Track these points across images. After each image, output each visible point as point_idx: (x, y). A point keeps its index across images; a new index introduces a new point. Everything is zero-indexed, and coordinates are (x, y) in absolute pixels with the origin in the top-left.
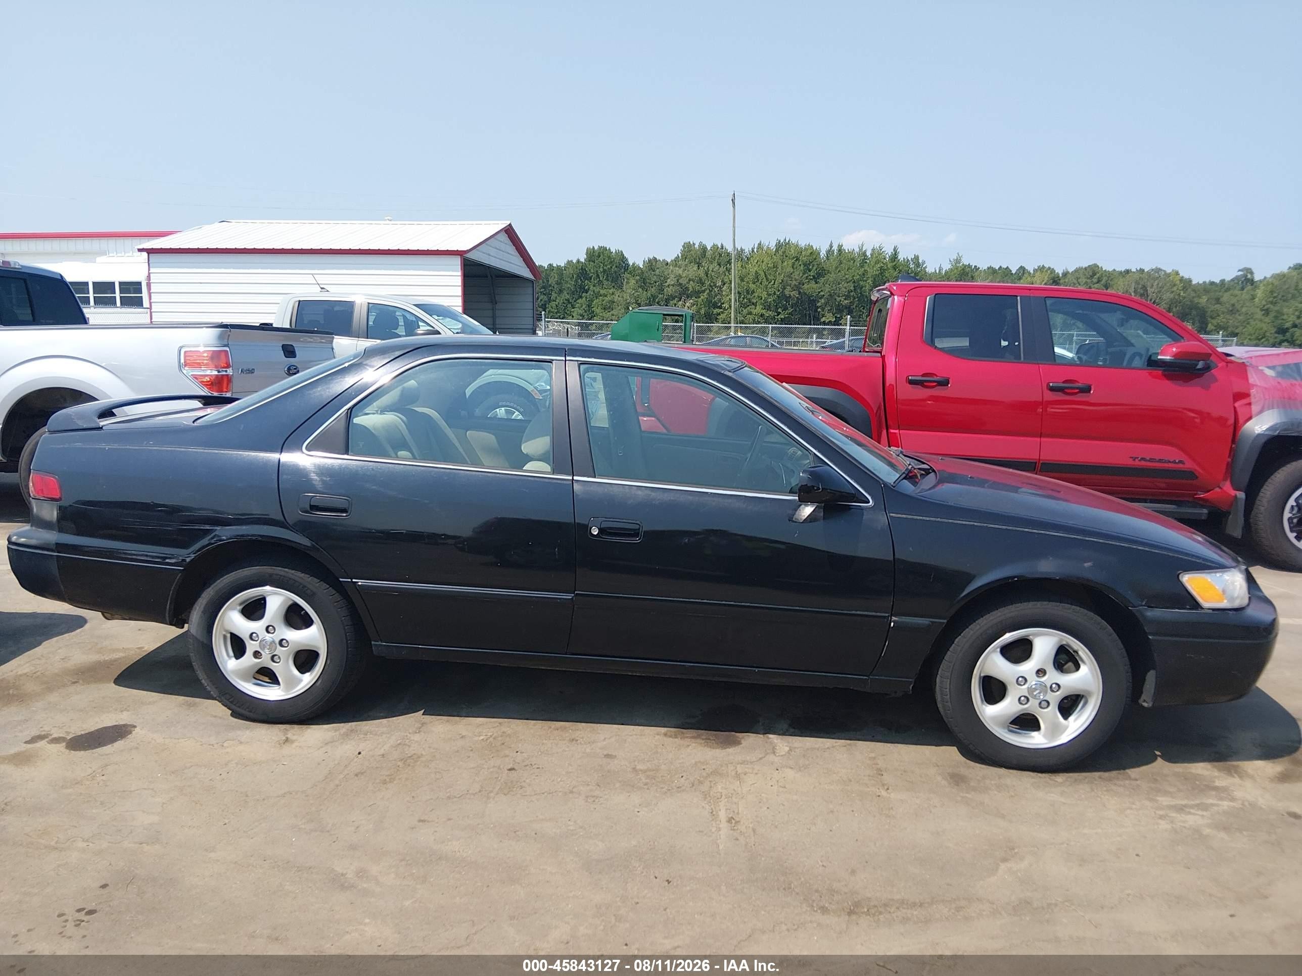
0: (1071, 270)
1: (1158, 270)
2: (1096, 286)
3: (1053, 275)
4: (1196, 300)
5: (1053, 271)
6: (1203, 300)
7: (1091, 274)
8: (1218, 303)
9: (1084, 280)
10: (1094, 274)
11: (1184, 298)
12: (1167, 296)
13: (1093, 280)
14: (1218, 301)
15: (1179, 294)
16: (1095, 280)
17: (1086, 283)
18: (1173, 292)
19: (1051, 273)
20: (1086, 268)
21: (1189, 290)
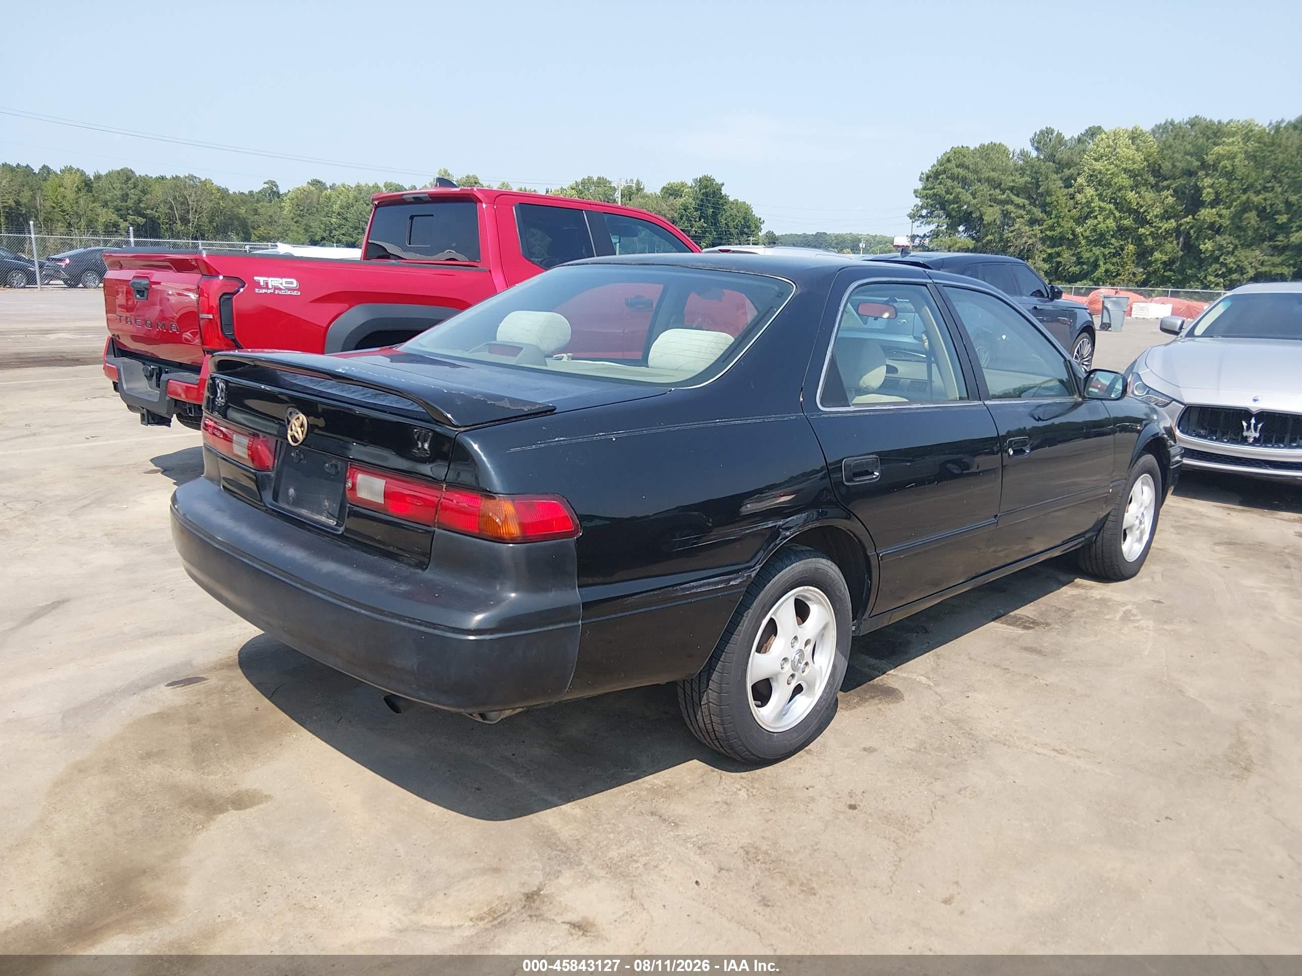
0: (103, 172)
1: (192, 178)
2: (132, 191)
3: (83, 178)
4: (236, 210)
5: (83, 173)
6: (242, 211)
7: (125, 178)
8: (256, 214)
9: (119, 185)
10: (129, 179)
11: (224, 208)
12: (207, 205)
13: (129, 185)
14: (256, 212)
15: (219, 203)
16: (131, 186)
17: (121, 188)
18: (211, 201)
19: (82, 175)
20: (118, 172)
21: (228, 200)
